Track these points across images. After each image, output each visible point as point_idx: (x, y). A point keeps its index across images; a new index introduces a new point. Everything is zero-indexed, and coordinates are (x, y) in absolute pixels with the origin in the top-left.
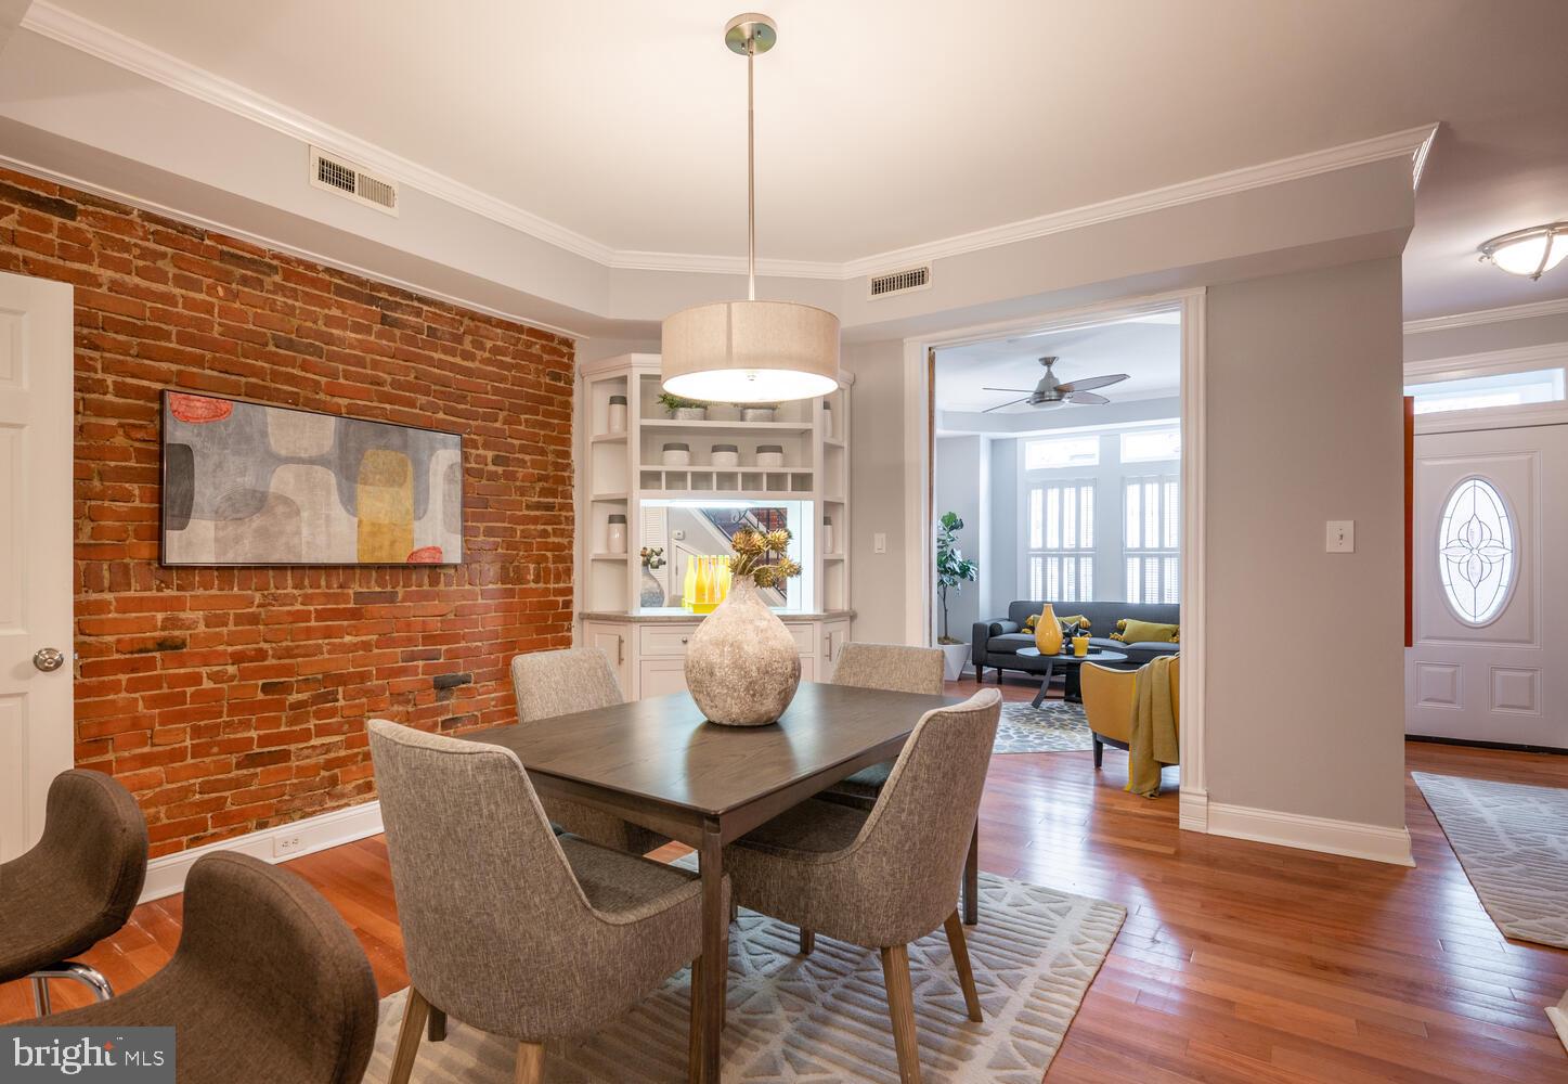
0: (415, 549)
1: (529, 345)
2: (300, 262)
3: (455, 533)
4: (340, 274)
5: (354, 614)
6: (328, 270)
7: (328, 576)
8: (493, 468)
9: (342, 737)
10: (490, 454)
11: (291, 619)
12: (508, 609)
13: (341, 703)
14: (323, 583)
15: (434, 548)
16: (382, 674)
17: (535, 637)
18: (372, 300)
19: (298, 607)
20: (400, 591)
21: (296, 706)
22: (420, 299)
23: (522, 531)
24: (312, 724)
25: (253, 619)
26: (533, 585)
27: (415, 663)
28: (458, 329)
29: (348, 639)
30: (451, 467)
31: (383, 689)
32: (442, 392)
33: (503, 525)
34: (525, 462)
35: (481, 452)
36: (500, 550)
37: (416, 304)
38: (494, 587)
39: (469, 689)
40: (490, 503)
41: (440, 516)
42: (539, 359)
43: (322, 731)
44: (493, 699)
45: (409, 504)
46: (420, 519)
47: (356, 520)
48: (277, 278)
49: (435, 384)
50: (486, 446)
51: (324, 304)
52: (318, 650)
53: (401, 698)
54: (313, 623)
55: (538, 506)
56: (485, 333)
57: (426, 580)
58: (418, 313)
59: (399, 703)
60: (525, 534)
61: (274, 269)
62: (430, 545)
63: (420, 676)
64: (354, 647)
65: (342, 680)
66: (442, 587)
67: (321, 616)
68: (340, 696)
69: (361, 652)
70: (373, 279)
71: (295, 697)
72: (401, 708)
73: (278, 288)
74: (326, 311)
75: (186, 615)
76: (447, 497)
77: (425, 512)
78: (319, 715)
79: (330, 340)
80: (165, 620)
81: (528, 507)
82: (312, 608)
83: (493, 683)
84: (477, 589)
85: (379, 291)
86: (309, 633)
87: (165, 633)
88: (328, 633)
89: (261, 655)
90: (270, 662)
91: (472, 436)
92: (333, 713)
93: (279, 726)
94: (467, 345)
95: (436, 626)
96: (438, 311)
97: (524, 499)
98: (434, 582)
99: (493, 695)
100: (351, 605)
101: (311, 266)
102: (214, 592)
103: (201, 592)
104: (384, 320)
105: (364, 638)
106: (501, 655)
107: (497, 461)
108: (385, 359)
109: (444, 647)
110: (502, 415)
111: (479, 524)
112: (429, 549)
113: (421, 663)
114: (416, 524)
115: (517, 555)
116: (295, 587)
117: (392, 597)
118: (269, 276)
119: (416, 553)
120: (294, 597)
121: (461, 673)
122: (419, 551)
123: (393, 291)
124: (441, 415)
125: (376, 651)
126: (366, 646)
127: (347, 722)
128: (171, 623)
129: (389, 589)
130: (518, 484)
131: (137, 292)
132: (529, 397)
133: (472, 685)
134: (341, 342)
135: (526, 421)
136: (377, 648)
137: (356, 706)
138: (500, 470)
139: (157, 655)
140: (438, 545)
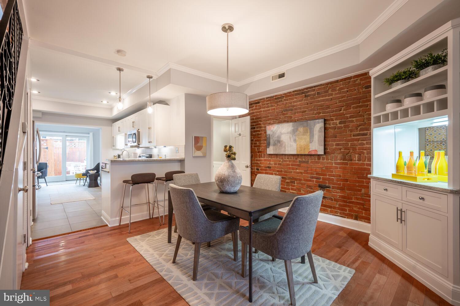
0: (310, 150)
1: (355, 81)
2: (288, 93)
3: (322, 146)
4: (295, 91)
5: (299, 165)
6: (293, 92)
7: (294, 157)
8: (340, 125)
9: (296, 192)
10: (338, 121)
11: (286, 165)
12: (344, 168)
13: (296, 184)
14: (293, 158)
15: (315, 150)
16: (305, 180)
17: (357, 179)
18: (303, 93)
19: (288, 163)
20: (310, 161)
21: (287, 183)
22: (315, 87)
23: (351, 144)
24: (290, 187)
25: (280, 164)
26: (357, 162)
27: (313, 179)
28: (326, 89)
29: (297, 171)
30: (320, 128)
31: (305, 184)
32: (321, 108)
33: (343, 142)
34: (353, 121)
35: (335, 121)
36: (342, 150)
37: (314, 88)
38: (340, 161)
39: (329, 190)
40: (337, 136)
41: (317, 142)
42: (359, 84)
43: (292, 189)
44: (338, 195)
45: (308, 140)
46: (311, 143)
47: (296, 144)
48: (285, 98)
49: (319, 107)
50: (336, 119)
51: (292, 99)
52: (291, 172)
53: (310, 187)
54: (290, 166)
55: (358, 135)
56: (335, 86)
57: (317, 158)
58: (314, 90)
59: (309, 188)
60: (352, 145)
61: (283, 97)
62: (314, 149)
63: (315, 183)
64: (298, 173)
65: (296, 179)
66: (321, 160)
67: (292, 165)
68: (296, 183)
69: (300, 174)
70: (302, 88)
71: (287, 181)
72: (310, 190)
73: (285, 100)
74: (293, 100)
75: (272, 163)
76: (319, 137)
77: (313, 141)
78: (292, 186)
79: (294, 106)
80: (269, 163)
81: (354, 136)
82: (290, 163)
83: (339, 190)
84: (333, 162)
85: (304, 90)
86: (290, 168)
87: (269, 165)
88: (293, 169)
89: (281, 171)
90: (283, 173)
91: (332, 117)
92: (294, 186)
93: (285, 186)
94: (330, 92)
95: (319, 170)
96: (320, 87)
97: (352, 133)
98: (319, 159)
99: (338, 194)
100: (298, 163)
101: (290, 93)
102: (275, 159)
103: (273, 159)
104: (306, 96)
105: (301, 171)
106: (342, 183)
107: (340, 123)
108: (306, 105)
109: (322, 177)
110: (343, 108)
111: (333, 143)
112: (314, 150)
113: (315, 180)
114: (310, 144)
115: (350, 152)
116: (288, 159)
117: (307, 162)
118: (283, 98)
119: (310, 151)
120: (287, 161)
121: (327, 185)
122: (311, 151)
123: (307, 88)
124: (321, 114)
125: (303, 174)
126: (301, 173)
127: (297, 189)
128: (270, 164)
129: (307, 160)
130: (350, 128)
131: (266, 111)
132: (354, 99)
133: (331, 189)
134: (296, 106)
135: (353, 107)
136: (304, 174)
137: (299, 186)
138: (342, 125)
139: (268, 169)
140: (316, 149)
